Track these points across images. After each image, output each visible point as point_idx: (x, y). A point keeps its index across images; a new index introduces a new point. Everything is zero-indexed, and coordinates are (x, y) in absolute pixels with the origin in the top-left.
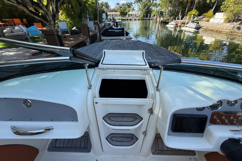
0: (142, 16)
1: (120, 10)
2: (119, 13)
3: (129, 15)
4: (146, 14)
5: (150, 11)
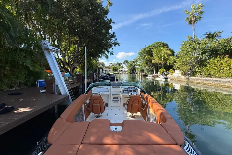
0: (129, 71)
2: (112, 69)
3: (119, 70)
4: (132, 70)
5: (135, 68)
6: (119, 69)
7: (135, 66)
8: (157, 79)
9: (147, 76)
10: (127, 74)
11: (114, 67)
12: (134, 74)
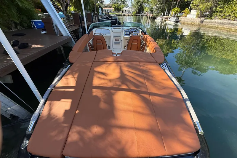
0: (135, 12)
1: (115, 5)
2: (113, 9)
3: (123, 11)
4: (139, 10)
5: (142, 8)
6: (123, 9)
7: (143, 4)
8: (167, 22)
9: (156, 18)
10: (132, 15)
11: (116, 5)
12: (141, 16)
